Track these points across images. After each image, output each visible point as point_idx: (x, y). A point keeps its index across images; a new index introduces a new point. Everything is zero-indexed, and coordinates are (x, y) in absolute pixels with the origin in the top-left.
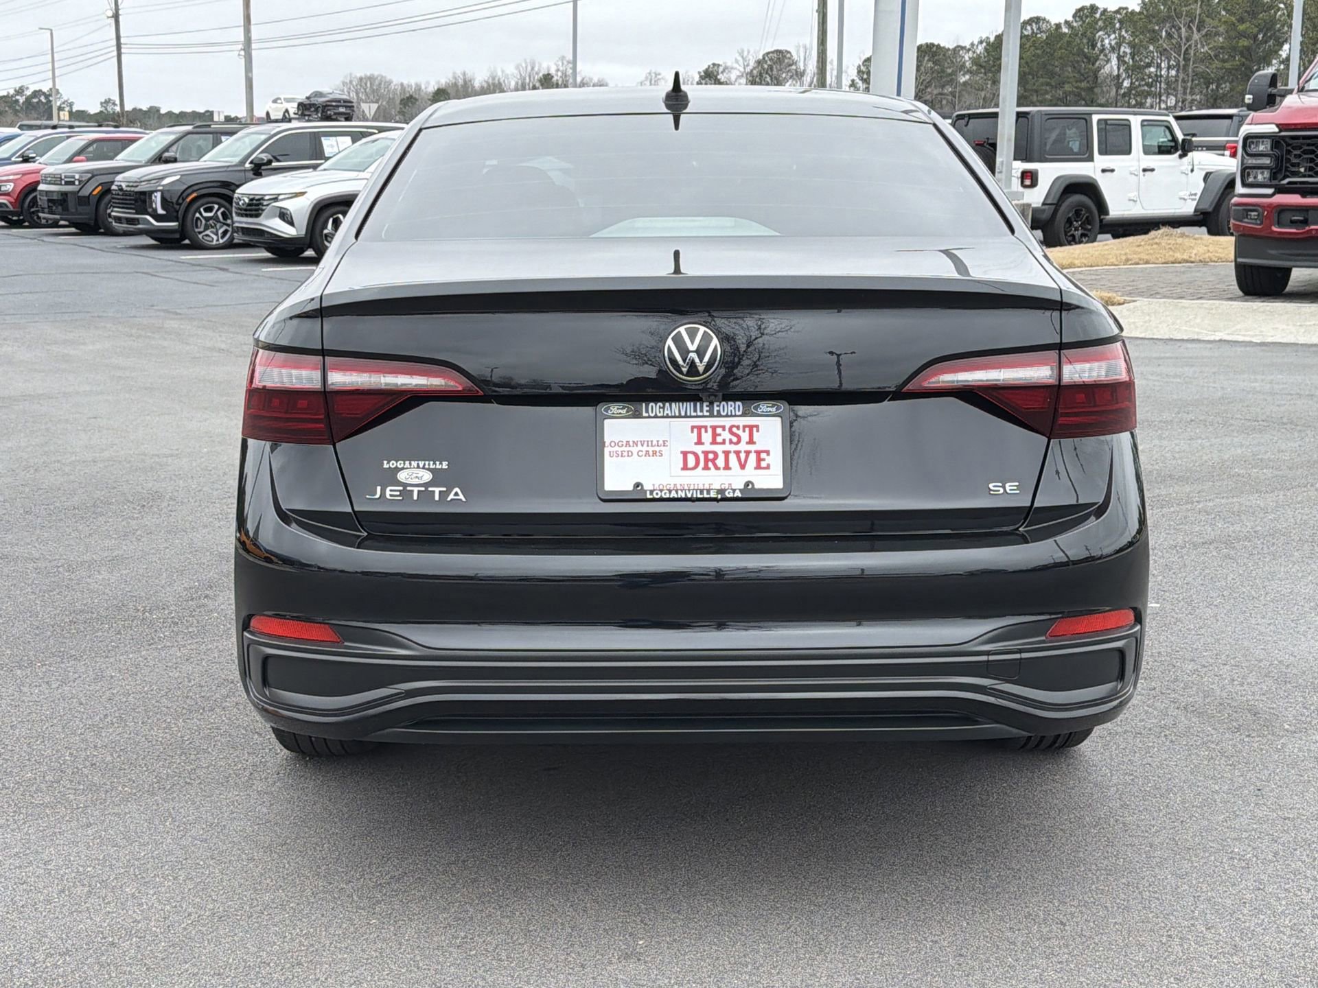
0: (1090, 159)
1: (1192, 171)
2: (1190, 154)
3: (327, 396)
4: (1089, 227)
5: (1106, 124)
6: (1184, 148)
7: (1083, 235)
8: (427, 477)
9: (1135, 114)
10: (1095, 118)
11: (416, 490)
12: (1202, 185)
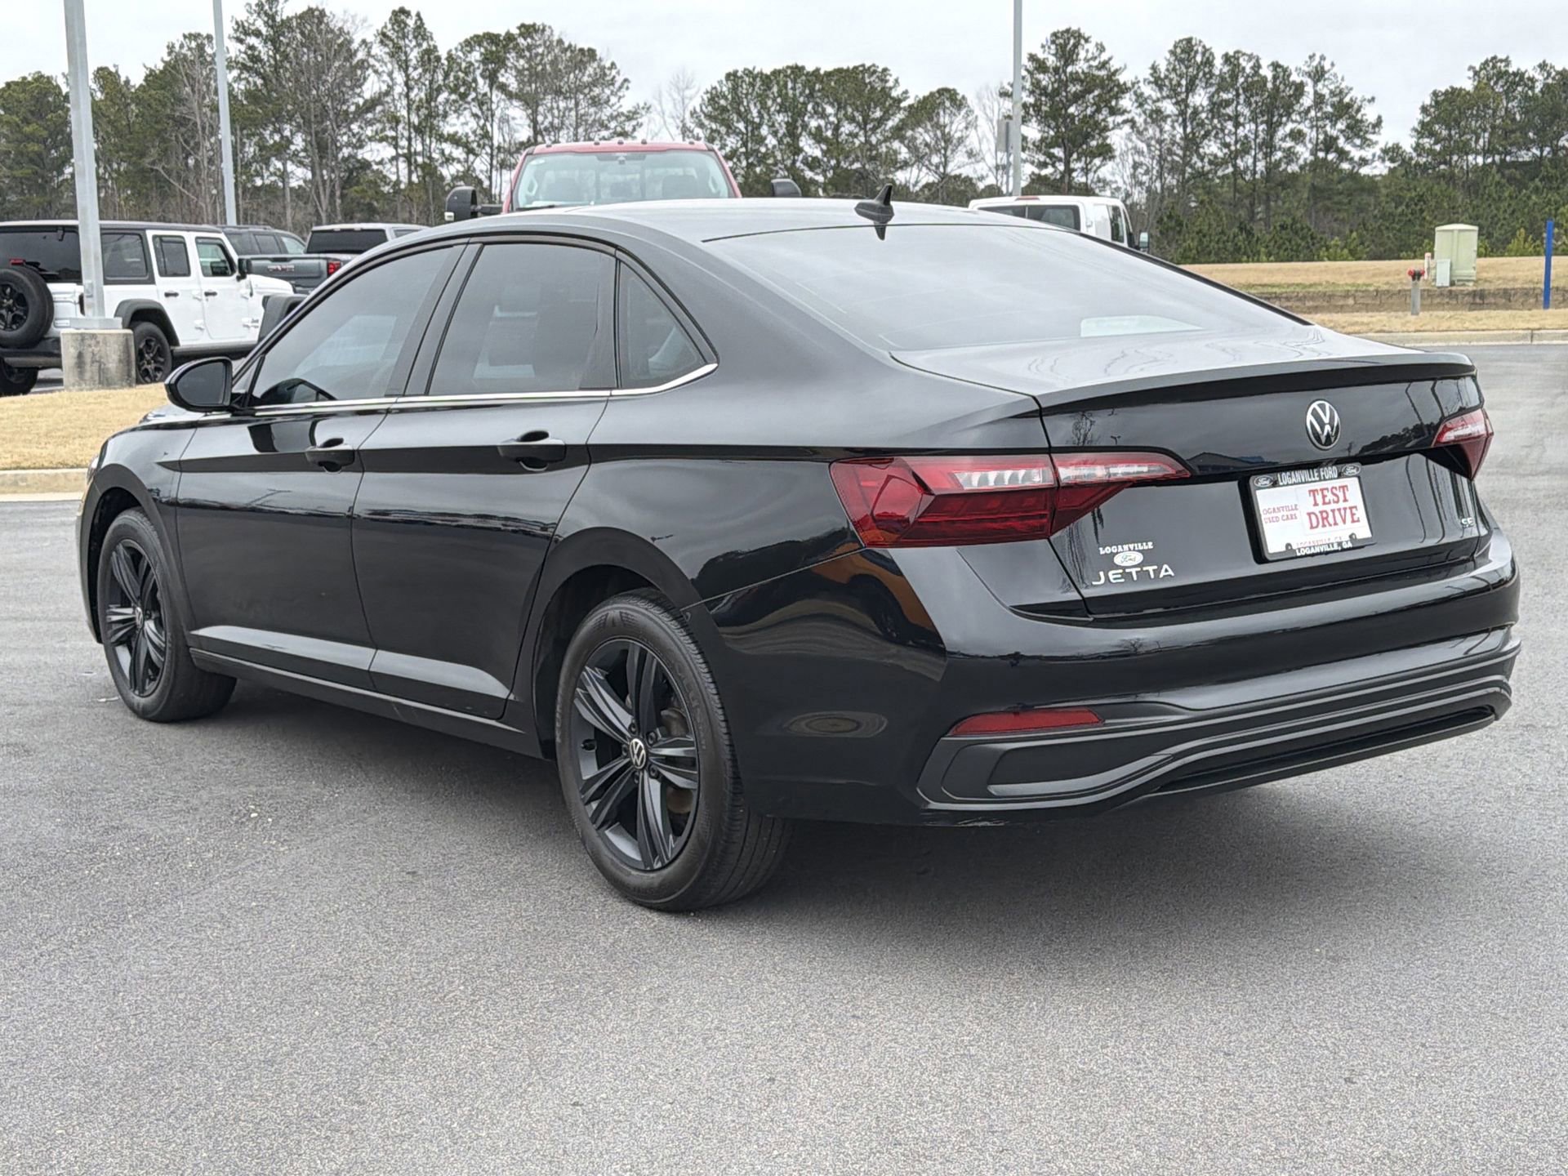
0: (152, 281)
1: (251, 294)
2: (249, 277)
3: (1058, 490)
4: (162, 360)
5: (161, 241)
6: (244, 270)
7: (157, 369)
8: (1139, 558)
9: (188, 230)
10: (150, 234)
11: (1134, 571)
12: (262, 311)
